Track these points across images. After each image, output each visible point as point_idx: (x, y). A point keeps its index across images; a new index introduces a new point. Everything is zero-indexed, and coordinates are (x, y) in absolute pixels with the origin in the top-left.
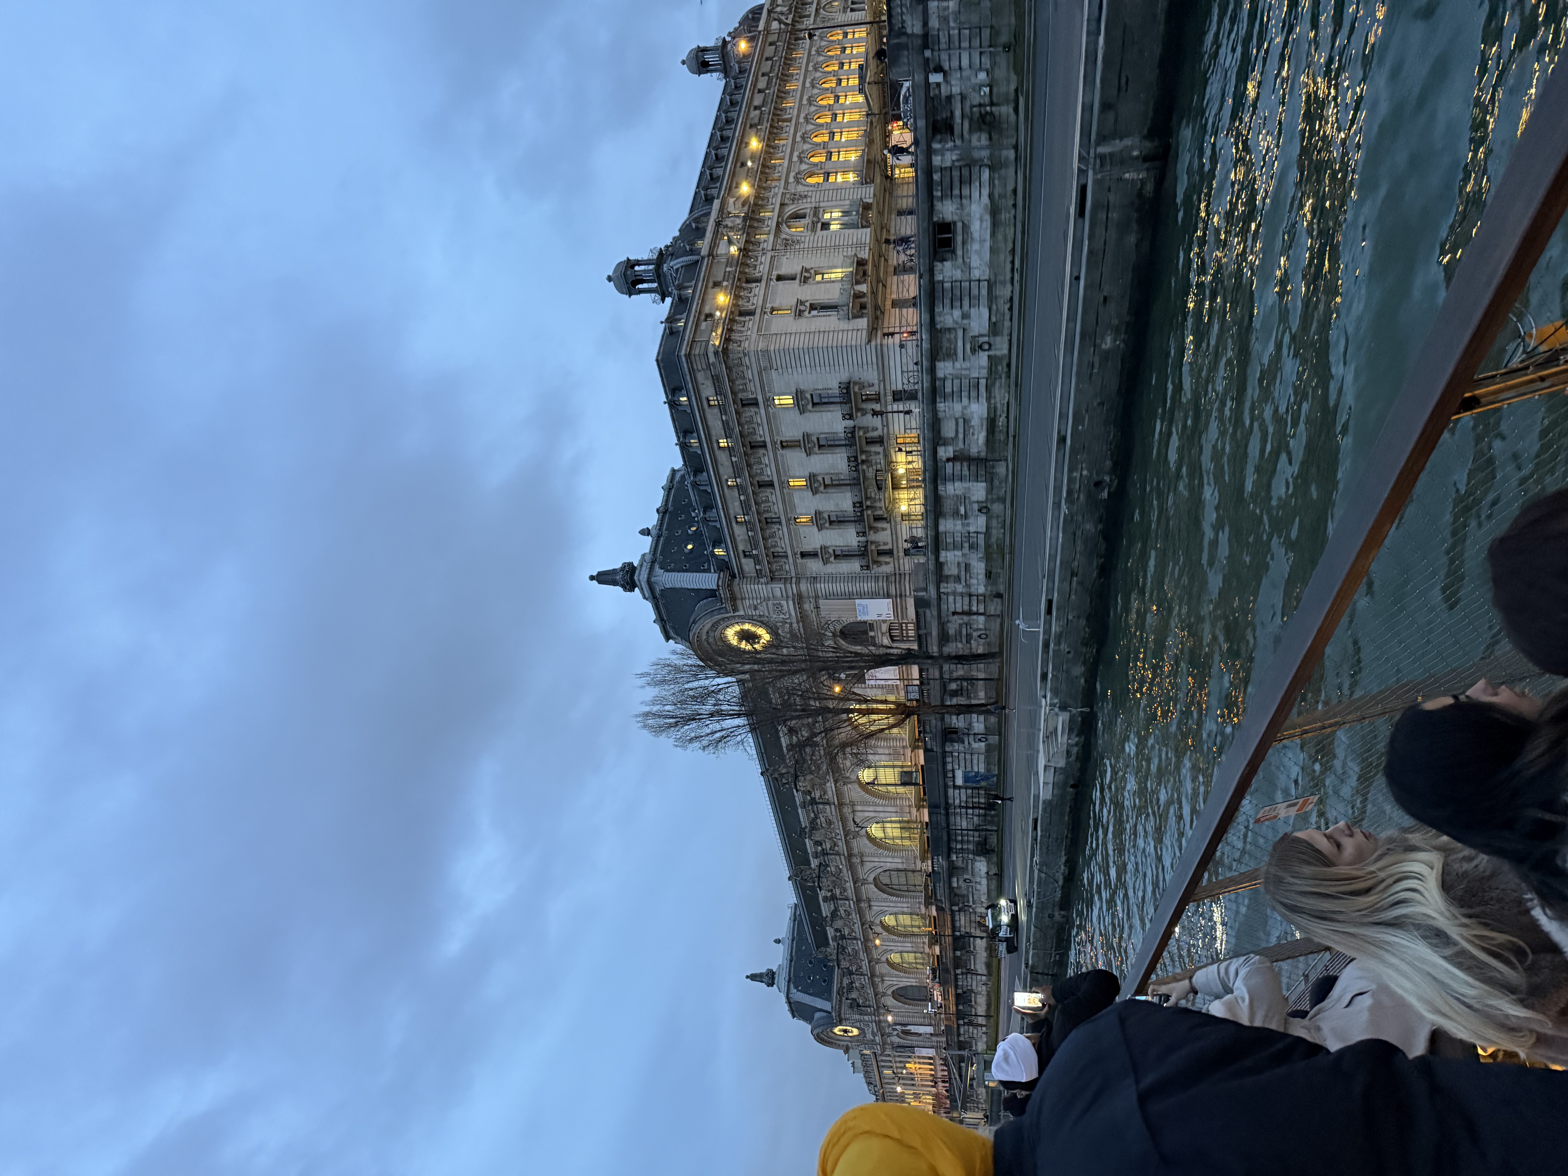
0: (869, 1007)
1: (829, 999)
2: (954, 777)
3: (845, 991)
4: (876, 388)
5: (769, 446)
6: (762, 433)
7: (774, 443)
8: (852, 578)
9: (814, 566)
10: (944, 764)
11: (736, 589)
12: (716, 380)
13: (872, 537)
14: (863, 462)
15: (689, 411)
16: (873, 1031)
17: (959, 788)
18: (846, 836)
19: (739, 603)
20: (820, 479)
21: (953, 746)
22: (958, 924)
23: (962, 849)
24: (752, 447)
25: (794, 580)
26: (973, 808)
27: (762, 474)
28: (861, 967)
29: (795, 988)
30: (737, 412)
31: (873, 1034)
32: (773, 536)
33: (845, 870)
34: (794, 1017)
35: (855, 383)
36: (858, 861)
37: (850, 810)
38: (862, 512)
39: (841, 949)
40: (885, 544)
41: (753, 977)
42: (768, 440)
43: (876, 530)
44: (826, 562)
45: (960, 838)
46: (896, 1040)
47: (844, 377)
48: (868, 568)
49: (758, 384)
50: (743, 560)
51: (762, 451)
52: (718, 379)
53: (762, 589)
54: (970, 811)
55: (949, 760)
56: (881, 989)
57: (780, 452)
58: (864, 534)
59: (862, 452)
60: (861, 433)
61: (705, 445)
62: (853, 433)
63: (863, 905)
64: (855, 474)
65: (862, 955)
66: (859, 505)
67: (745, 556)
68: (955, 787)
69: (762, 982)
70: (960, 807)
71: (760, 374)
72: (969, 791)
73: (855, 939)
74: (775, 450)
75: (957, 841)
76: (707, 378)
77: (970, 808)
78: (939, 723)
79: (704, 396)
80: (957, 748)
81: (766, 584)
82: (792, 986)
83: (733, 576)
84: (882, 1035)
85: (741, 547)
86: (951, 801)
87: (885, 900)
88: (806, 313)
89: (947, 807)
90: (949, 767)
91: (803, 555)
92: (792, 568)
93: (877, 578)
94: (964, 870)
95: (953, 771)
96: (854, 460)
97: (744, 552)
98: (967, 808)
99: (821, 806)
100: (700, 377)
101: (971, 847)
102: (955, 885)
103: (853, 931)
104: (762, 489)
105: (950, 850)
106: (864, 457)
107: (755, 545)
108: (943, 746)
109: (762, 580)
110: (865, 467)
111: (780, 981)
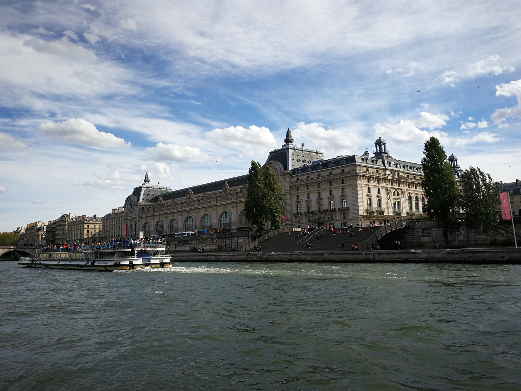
0: (141, 215)
1: (143, 201)
2: (241, 239)
3: (147, 207)
4: (347, 217)
5: (330, 187)
6: (334, 185)
7: (331, 188)
8: (291, 210)
9: (295, 199)
10: (245, 236)
11: (287, 176)
12: (349, 172)
13: (304, 216)
14: (326, 214)
15: (340, 164)
16: (132, 216)
18: (205, 208)
19: (283, 176)
20: (321, 201)
21: (250, 239)
24: (330, 182)
25: (290, 193)
27: (322, 184)
28: (156, 212)
30: (340, 178)
31: (130, 216)
32: (304, 187)
33: (193, 207)
35: (348, 212)
36: (196, 211)
37: (214, 209)
38: (311, 213)
39: (162, 206)
40: (302, 220)
42: (332, 186)
43: (306, 217)
44: (296, 202)
45: (222, 241)
46: (129, 224)
47: (350, 208)
48: (294, 215)
49: (348, 184)
50: (296, 178)
51: (329, 184)
52: (349, 173)
53: (287, 184)
54: (231, 244)
55: (246, 238)
56: (148, 219)
57: (329, 190)
58: (305, 214)
59: (329, 213)
60: (334, 213)
61: (330, 168)
62: (334, 211)
63: (180, 213)
64: (322, 212)
65: (161, 213)
66: (313, 212)
67: (297, 179)
70: (232, 241)
71: (351, 185)
72: (237, 243)
73: (167, 210)
74: (329, 188)
76: (350, 169)
79: (345, 168)
81: (289, 185)
82: (146, 188)
83: (291, 175)
84: (130, 219)
85: (300, 177)
87: (182, 220)
88: (368, 198)
89: (232, 237)
91: (298, 196)
92: (294, 193)
93: (291, 218)
94: (213, 243)
96: (326, 211)
97: (299, 178)
99: (215, 200)
100: (350, 168)
102: (208, 240)
103: (170, 210)
104: (318, 184)
105: (219, 238)
106: (327, 214)
107: (301, 181)
109: (290, 184)
110: (325, 214)
111: (147, 184)
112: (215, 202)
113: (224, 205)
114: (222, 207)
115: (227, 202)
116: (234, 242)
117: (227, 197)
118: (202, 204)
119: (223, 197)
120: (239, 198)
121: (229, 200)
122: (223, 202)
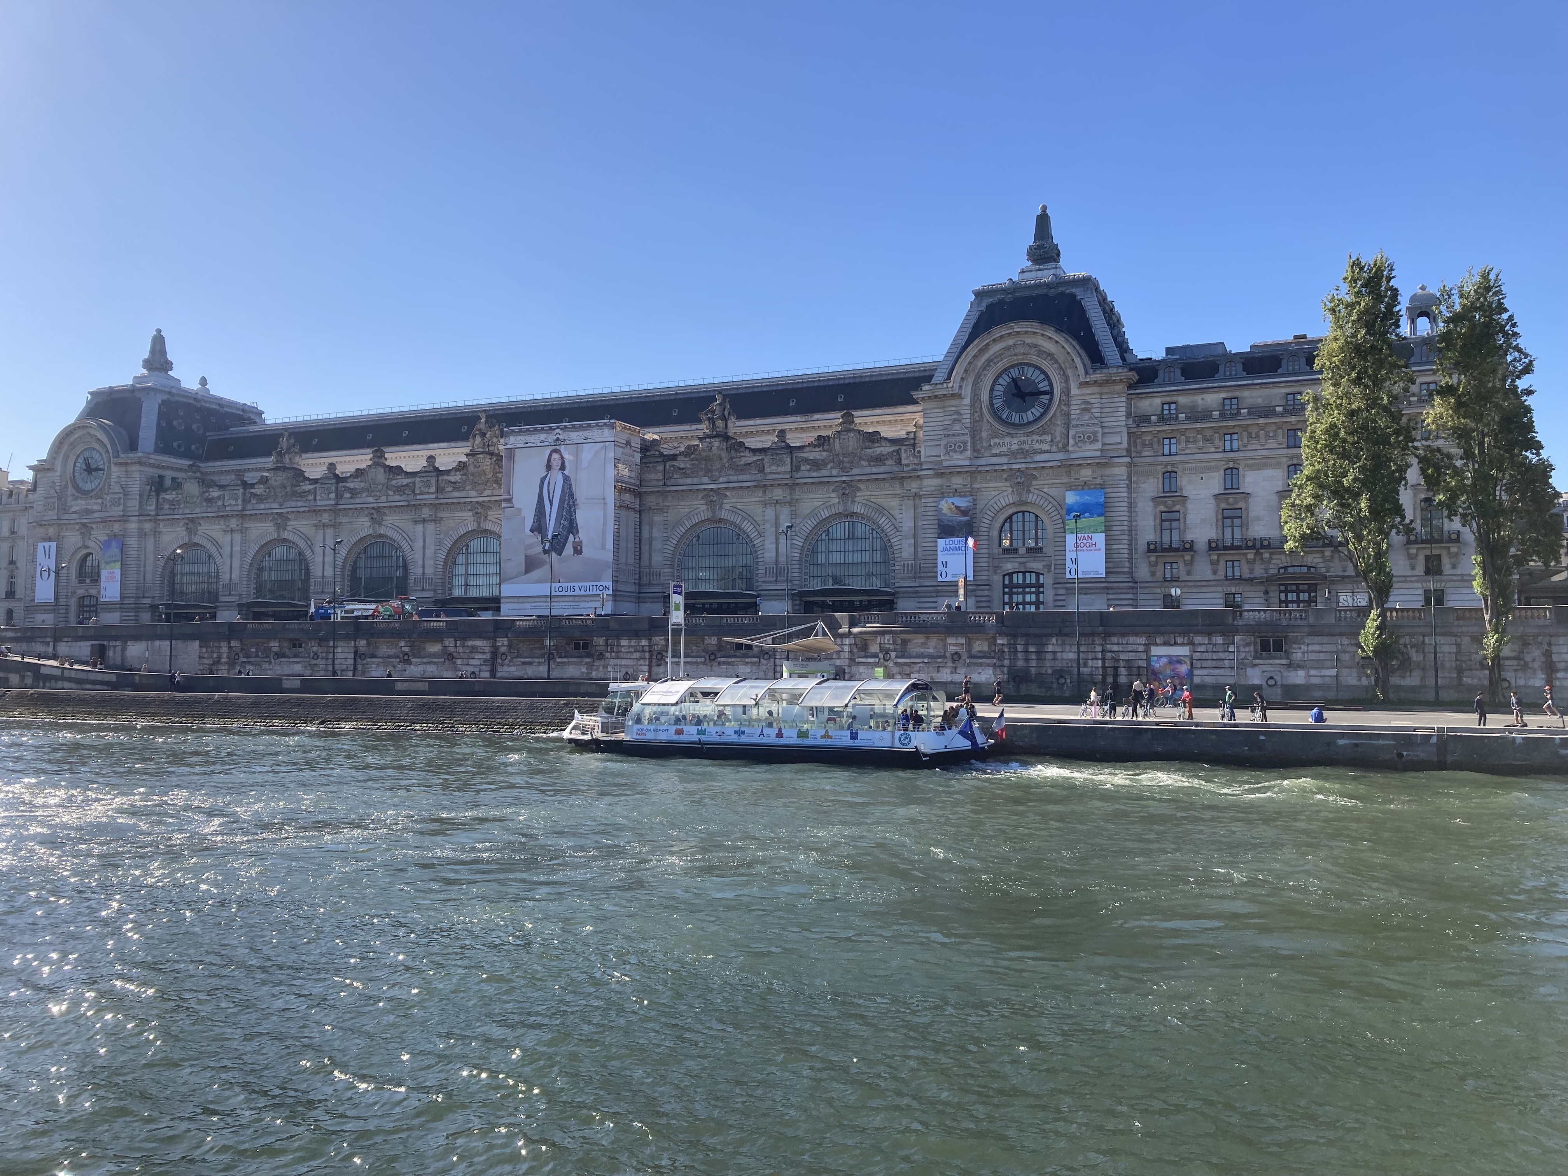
0: (159, 508)
3: (197, 475)
8: (1133, 530)
9: (1150, 486)
11: (1116, 388)
13: (1205, 558)
16: (95, 510)
17: (1147, 651)
21: (1247, 644)
23: (1016, 651)
25: (1129, 461)
29: (164, 403)
31: (85, 513)
34: (92, 394)
39: (304, 477)
40: (1188, 573)
41: (158, 340)
43: (1216, 562)
44: (1159, 500)
46: (71, 543)
50: (1159, 401)
53: (1119, 419)
56: (208, 527)
63: (426, 513)
65: (296, 504)
67: (1165, 404)
69: (152, 352)
75: (1028, 645)
77: (1104, 663)
80: (1242, 648)
81: (1126, 426)
83: (1131, 386)
84: (85, 524)
85: (1183, 400)
86: (1115, 639)
91: (1170, 475)
95: (1191, 643)
97: (1174, 403)
101: (1020, 663)
104: (1287, 433)
108: (1248, 633)
109: (1130, 421)
111: (160, 380)
113: (715, 490)
114: (698, 502)
119: (706, 459)
121: (740, 471)
122: (706, 480)
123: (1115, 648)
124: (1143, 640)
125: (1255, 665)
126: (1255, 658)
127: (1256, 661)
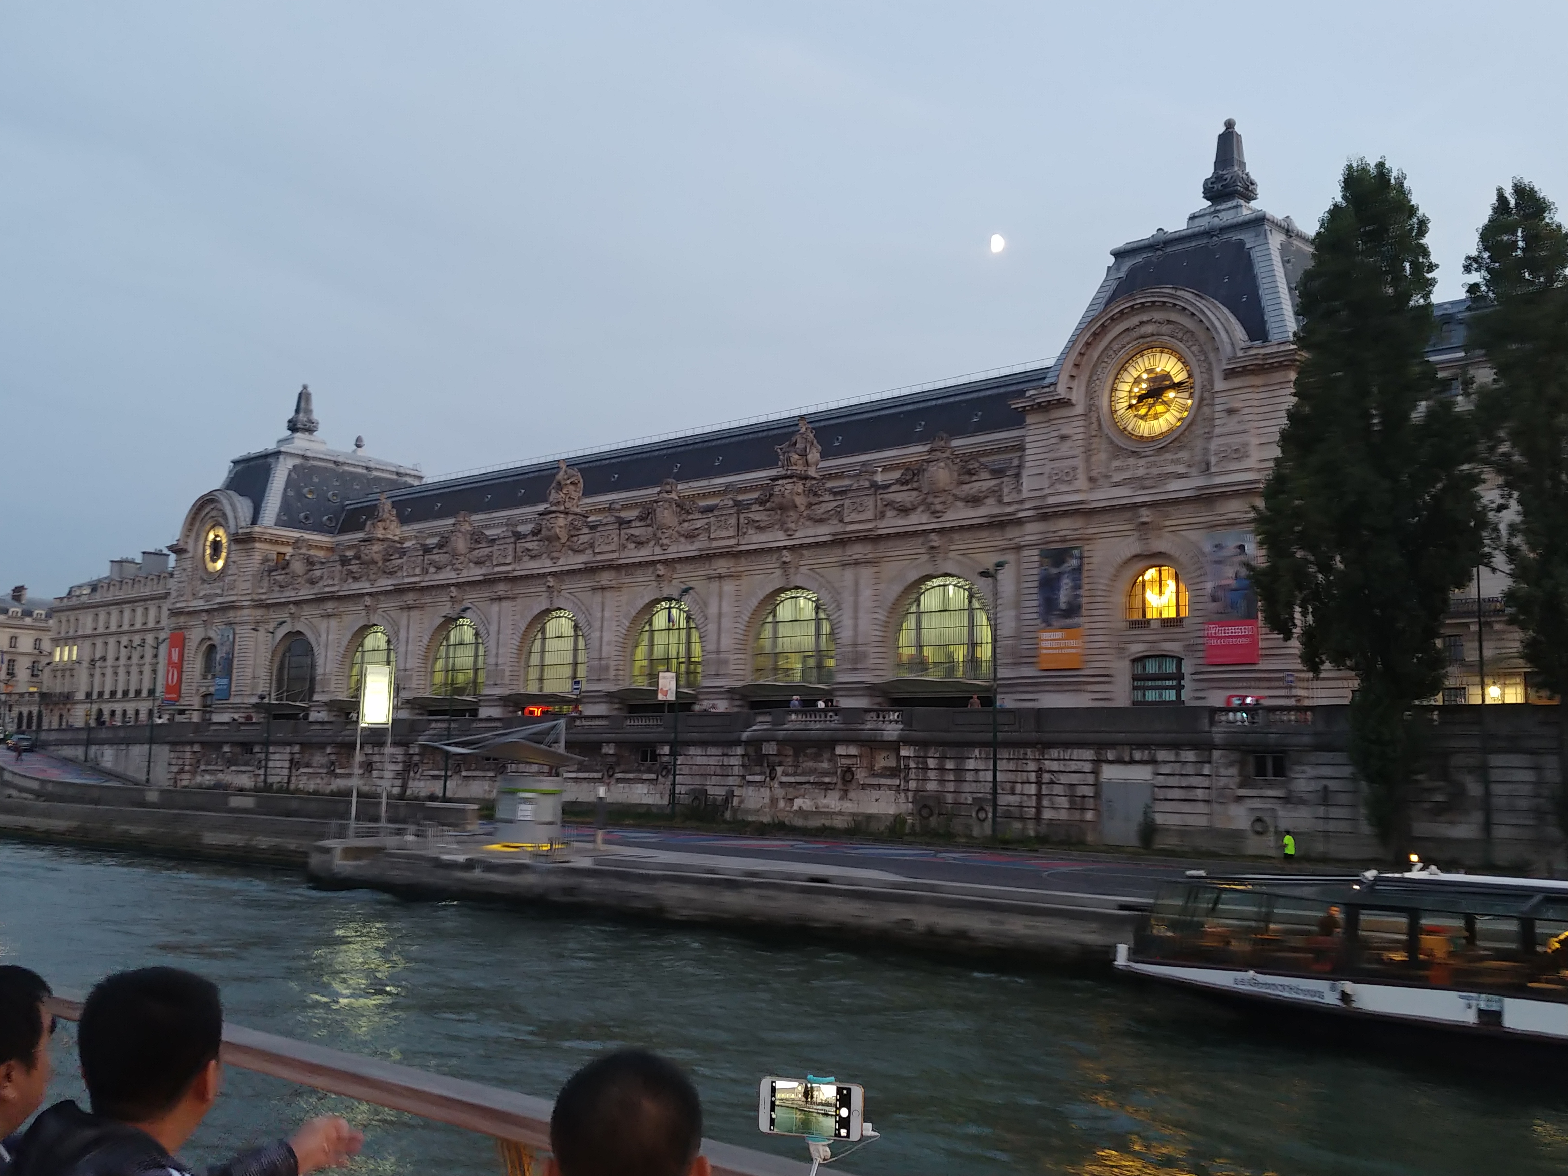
0: (270, 591)
1: (279, 523)
2: (1132, 762)
3: (304, 551)
10: (1176, 746)
16: (217, 595)
17: (1096, 772)
18: (664, 563)
19: (1246, 380)
21: (1231, 764)
22: (692, 751)
23: (926, 769)
26: (1039, 796)
28: (355, 579)
29: (294, 466)
31: (209, 597)
33: (583, 558)
34: (235, 463)
36: (605, 583)
37: (723, 571)
39: (396, 550)
41: (304, 397)
45: (953, 766)
54: (1032, 789)
55: (1189, 756)
56: (309, 612)
63: (503, 588)
65: (387, 583)
68: (1098, 762)
69: (297, 411)
70: (1040, 771)
72: (1088, 792)
73: (424, 572)
75: (943, 758)
77: (1039, 790)
78: (1306, 740)
80: (1223, 771)
82: (298, 461)
86: (1054, 753)
90: (1162, 755)
95: (1153, 762)
98: (1039, 783)
99: (733, 521)
101: (932, 786)
102: (840, 750)
103: (439, 569)
105: (923, 744)
108: (1228, 747)
111: (301, 442)
112: (732, 532)
113: (792, 548)
114: (771, 563)
115: (811, 532)
116: (1064, 779)
117: (810, 505)
118: (640, 544)
119: (782, 508)
120: (890, 513)
121: (821, 521)
122: (781, 535)
123: (1055, 766)
124: (1089, 754)
125: (1240, 798)
126: (1241, 786)
127: (1242, 792)
